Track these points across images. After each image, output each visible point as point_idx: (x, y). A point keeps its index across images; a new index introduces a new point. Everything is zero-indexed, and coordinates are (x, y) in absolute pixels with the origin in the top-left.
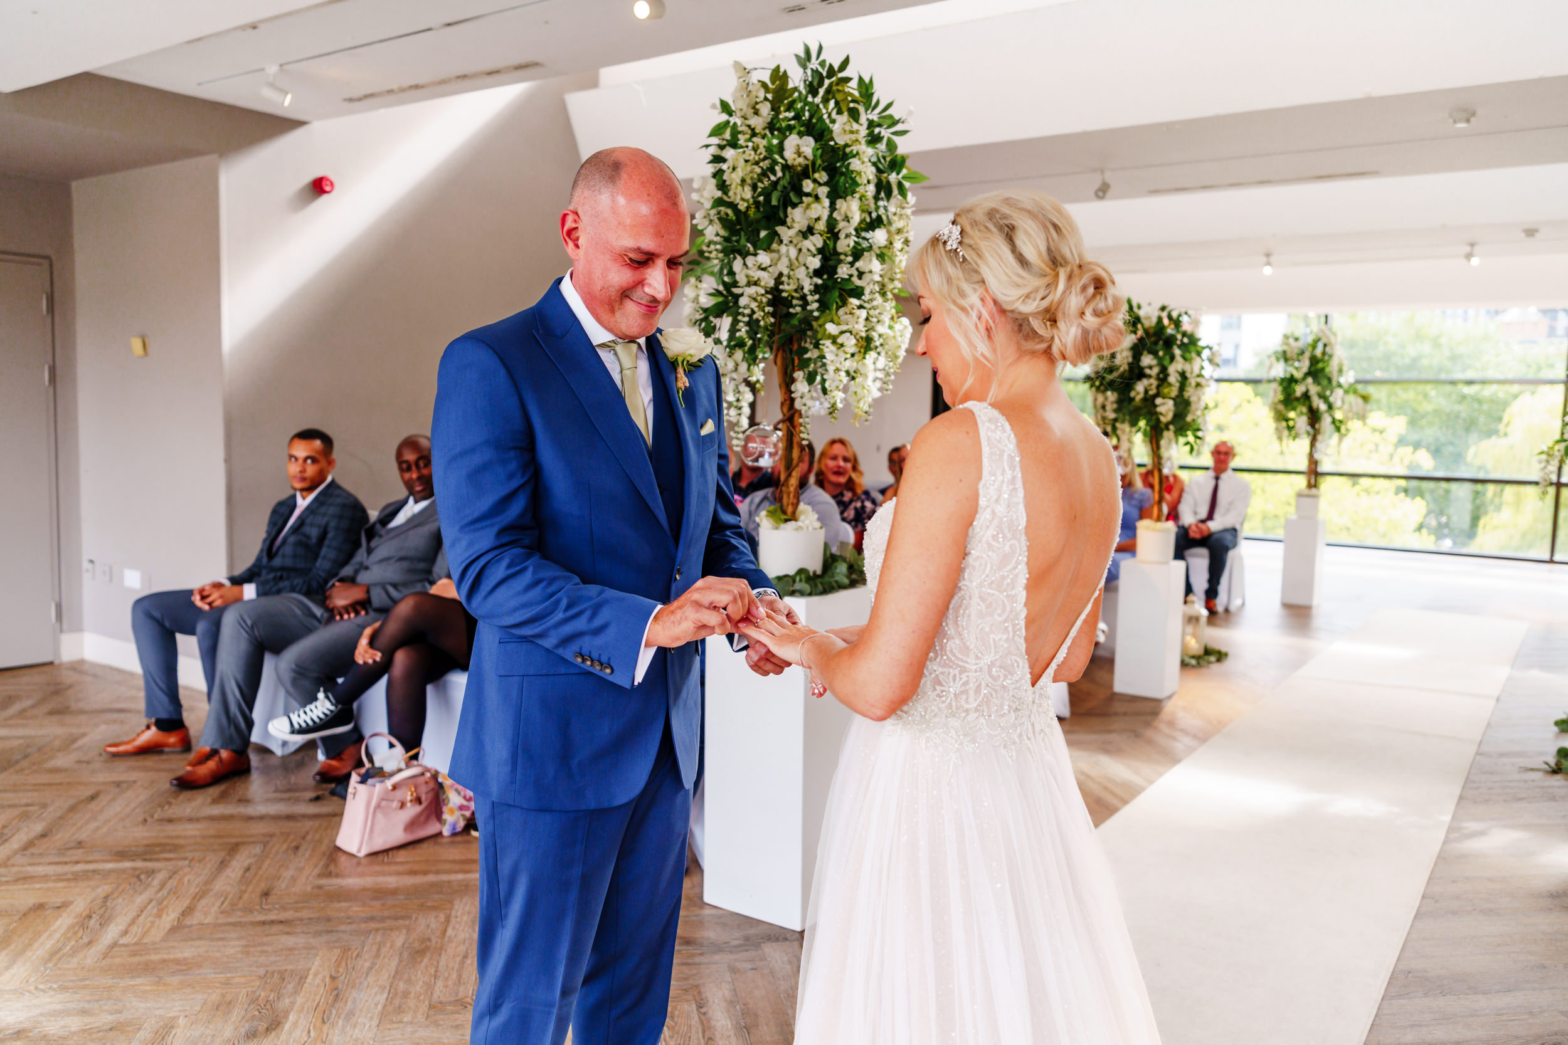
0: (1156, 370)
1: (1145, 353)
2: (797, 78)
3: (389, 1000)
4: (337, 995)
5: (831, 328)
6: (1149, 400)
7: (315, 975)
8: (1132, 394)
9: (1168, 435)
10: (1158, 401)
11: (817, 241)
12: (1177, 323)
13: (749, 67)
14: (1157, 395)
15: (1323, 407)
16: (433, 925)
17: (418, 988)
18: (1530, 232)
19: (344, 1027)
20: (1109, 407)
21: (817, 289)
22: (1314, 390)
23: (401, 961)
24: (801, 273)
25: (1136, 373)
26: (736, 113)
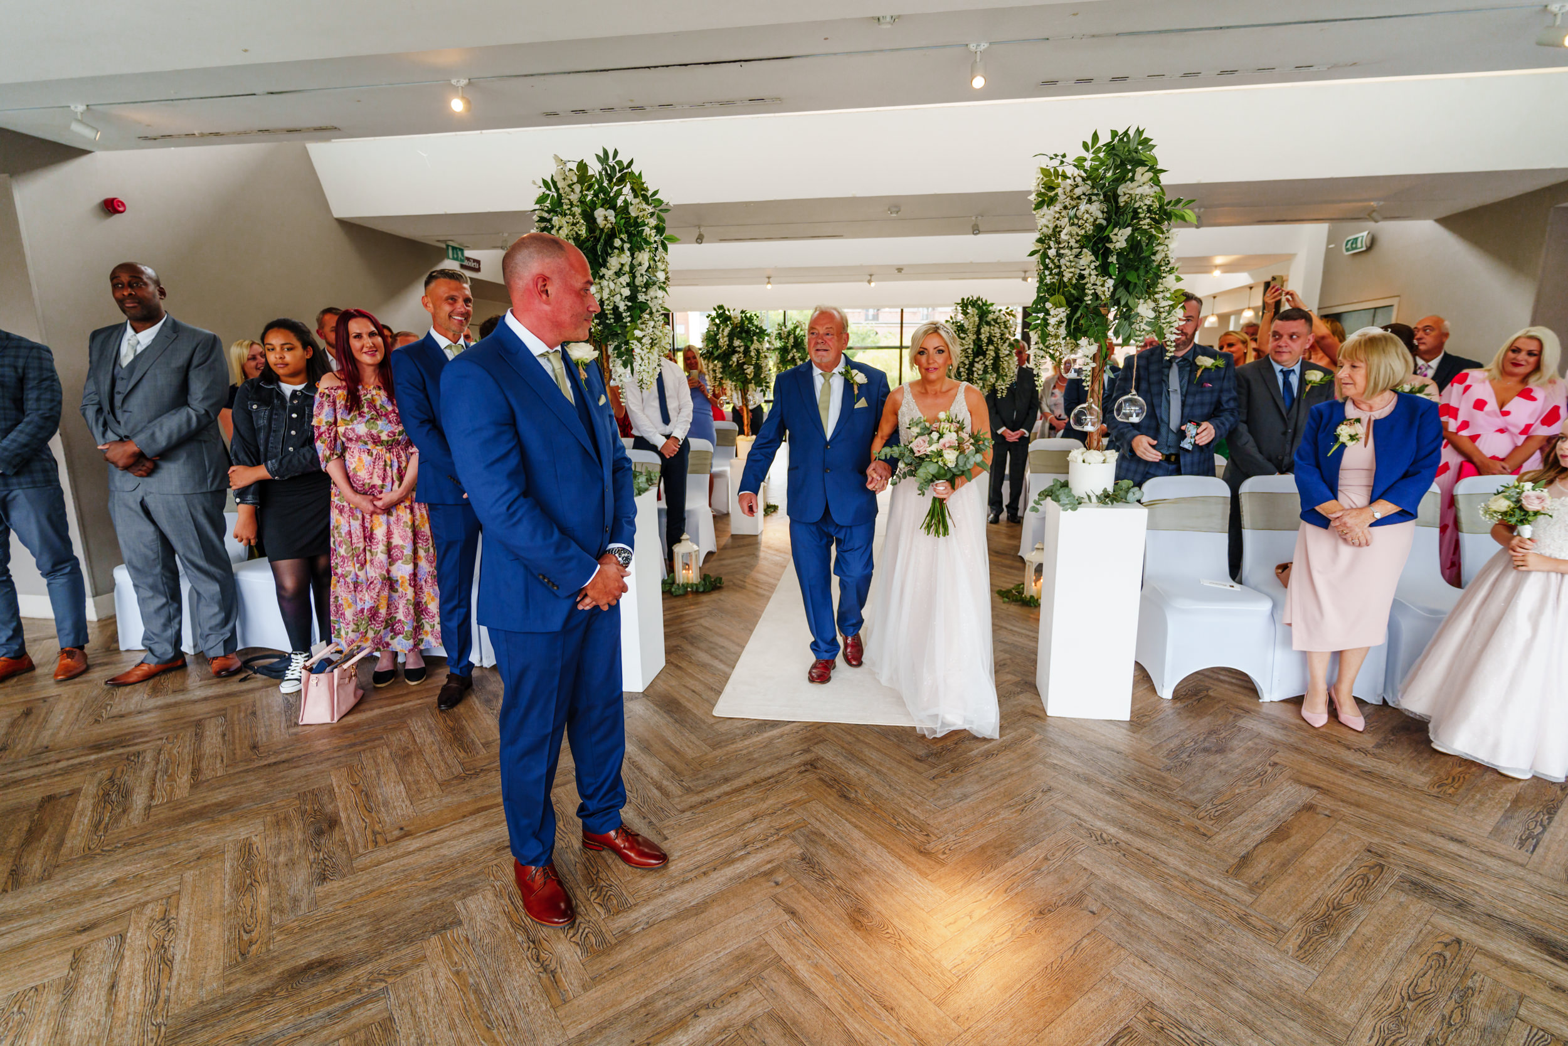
0: (742, 349)
1: (735, 338)
2: (595, 168)
3: (408, 789)
4: (366, 794)
5: (638, 333)
6: (740, 366)
7: (340, 787)
8: (731, 363)
9: (752, 386)
10: (745, 367)
11: (625, 279)
12: (750, 320)
13: (564, 159)
14: (744, 363)
16: (403, 739)
17: (422, 776)
18: (900, 270)
19: (387, 811)
20: (718, 371)
21: (629, 309)
22: (798, 355)
23: (397, 766)
24: (617, 298)
25: (732, 350)
26: (557, 190)
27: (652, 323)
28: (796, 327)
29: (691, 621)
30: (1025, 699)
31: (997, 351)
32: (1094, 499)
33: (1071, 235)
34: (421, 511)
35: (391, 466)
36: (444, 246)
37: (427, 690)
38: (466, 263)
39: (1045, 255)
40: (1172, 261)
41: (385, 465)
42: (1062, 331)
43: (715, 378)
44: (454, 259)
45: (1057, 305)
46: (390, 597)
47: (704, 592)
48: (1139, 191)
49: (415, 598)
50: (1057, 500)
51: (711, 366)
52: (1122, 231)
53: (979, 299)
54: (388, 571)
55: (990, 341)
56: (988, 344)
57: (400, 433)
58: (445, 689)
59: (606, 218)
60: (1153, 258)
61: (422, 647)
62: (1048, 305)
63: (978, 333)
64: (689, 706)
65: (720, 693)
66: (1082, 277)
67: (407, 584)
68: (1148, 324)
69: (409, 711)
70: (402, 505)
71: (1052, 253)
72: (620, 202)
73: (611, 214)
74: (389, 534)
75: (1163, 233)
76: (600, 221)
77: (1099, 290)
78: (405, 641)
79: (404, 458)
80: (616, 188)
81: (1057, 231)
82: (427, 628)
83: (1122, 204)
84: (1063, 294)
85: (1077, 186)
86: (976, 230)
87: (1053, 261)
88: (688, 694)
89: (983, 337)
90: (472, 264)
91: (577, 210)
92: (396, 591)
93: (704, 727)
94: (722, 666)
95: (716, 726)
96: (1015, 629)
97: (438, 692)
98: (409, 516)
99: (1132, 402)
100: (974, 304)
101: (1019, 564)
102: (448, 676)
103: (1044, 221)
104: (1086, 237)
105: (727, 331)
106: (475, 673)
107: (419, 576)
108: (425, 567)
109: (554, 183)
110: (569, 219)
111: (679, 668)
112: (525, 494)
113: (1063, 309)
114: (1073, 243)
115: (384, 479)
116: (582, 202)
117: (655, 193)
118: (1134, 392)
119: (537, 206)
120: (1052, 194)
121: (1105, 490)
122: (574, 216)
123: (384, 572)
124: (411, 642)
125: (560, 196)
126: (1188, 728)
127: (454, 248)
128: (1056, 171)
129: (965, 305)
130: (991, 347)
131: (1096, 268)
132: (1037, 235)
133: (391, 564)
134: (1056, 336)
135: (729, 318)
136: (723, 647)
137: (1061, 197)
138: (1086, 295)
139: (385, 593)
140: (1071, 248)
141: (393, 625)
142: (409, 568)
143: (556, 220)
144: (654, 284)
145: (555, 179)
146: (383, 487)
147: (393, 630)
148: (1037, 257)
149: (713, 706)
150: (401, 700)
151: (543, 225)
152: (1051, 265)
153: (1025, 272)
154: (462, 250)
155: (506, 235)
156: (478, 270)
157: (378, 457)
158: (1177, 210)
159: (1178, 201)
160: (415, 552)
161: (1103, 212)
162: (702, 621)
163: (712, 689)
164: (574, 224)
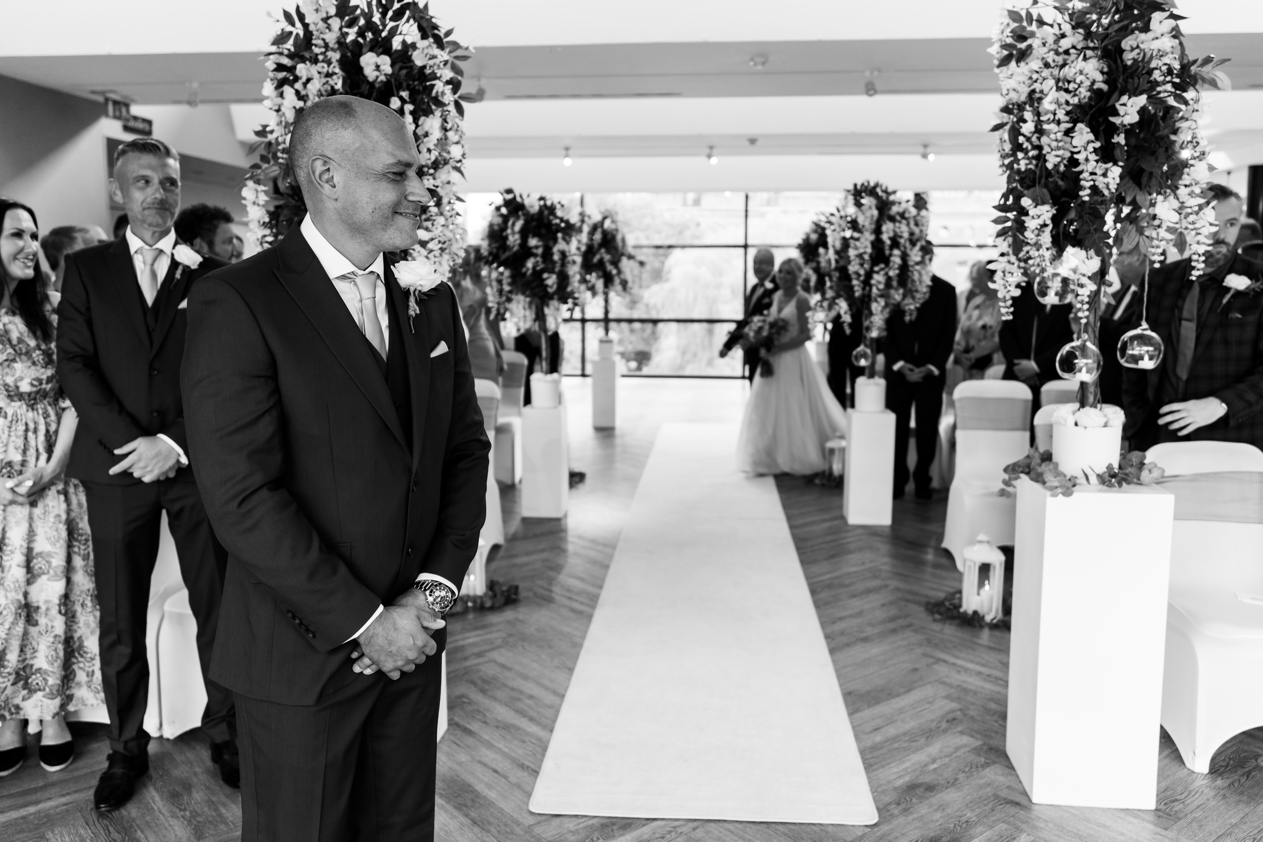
0: (540, 251)
1: (530, 236)
6: (537, 274)
8: (524, 270)
9: (553, 303)
10: (545, 275)
12: (552, 210)
14: (543, 271)
15: (614, 272)
18: (753, 141)
20: (505, 282)
22: (607, 257)
25: (526, 252)
26: (306, 26)
27: (441, 220)
28: (605, 218)
29: (479, 655)
30: (993, 774)
31: (904, 257)
32: (1093, 479)
33: (1057, 102)
34: (80, 497)
35: (35, 431)
36: (101, 99)
37: (76, 779)
38: (132, 124)
39: (1015, 132)
40: (1203, 143)
41: (27, 430)
42: (1046, 238)
43: (501, 292)
44: (116, 117)
45: (1037, 203)
46: (26, 634)
47: (492, 609)
48: (1155, 45)
49: (66, 633)
50: (1039, 479)
51: (494, 275)
52: (1134, 99)
53: (877, 185)
54: (26, 595)
55: (895, 242)
56: (892, 248)
57: (49, 380)
58: (106, 778)
59: (378, 67)
60: (1173, 137)
61: (71, 708)
62: (1026, 202)
63: (878, 231)
64: (492, 795)
65: (536, 773)
66: (1076, 163)
67: (54, 611)
68: (1170, 230)
69: (47, 816)
70: (54, 489)
71: (1028, 128)
72: (396, 44)
73: (385, 62)
74: (31, 534)
75: (1186, 103)
76: (370, 73)
77: (1100, 182)
78: (47, 702)
79: (53, 417)
80: (391, 24)
81: (1034, 99)
82: (81, 676)
83: (1129, 63)
84: (1046, 186)
85: (1063, 36)
86: (870, 89)
87: (1028, 139)
88: (488, 776)
89: (885, 237)
90: (140, 125)
91: (335, 56)
92: (36, 624)
93: (518, 830)
94: (533, 729)
95: (538, 830)
96: (959, 662)
97: (95, 782)
98: (64, 506)
99: (1143, 340)
100: (871, 191)
101: (944, 561)
102: (110, 757)
103: (1012, 84)
104: (1079, 106)
105: (519, 225)
106: (152, 748)
107: (73, 597)
108: (84, 582)
109: (301, 17)
110: (322, 67)
111: (470, 733)
112: (274, 485)
113: (1047, 207)
114: (1061, 115)
115: (25, 452)
116: (341, 43)
117: (448, 33)
118: (1145, 325)
119: (274, 49)
120: (1023, 46)
121: (1110, 467)
122: (329, 63)
123: (21, 598)
124: (57, 701)
125: (308, 34)
126: (1242, 821)
127: (116, 103)
128: (1029, 15)
129: (858, 193)
130: (896, 252)
131: (1096, 151)
132: (1001, 102)
133: (29, 582)
134: (1038, 246)
135: (521, 207)
136: (531, 697)
137: (1039, 51)
138: (1082, 188)
139: (19, 629)
140: (1059, 123)
141: (27, 678)
142: (59, 587)
143: (302, 70)
144: (446, 162)
145: (303, 10)
146: (24, 463)
147: (26, 686)
148: (1005, 134)
149: (529, 795)
150: (34, 797)
151: (281, 75)
152: (1026, 145)
153: (925, 146)
154: (127, 106)
155: (195, 85)
156: (149, 133)
157: (16, 419)
158: (1207, 70)
159: (1208, 60)
160: (69, 560)
161: (1102, 73)
162: (495, 655)
163: (522, 766)
164: (329, 75)
